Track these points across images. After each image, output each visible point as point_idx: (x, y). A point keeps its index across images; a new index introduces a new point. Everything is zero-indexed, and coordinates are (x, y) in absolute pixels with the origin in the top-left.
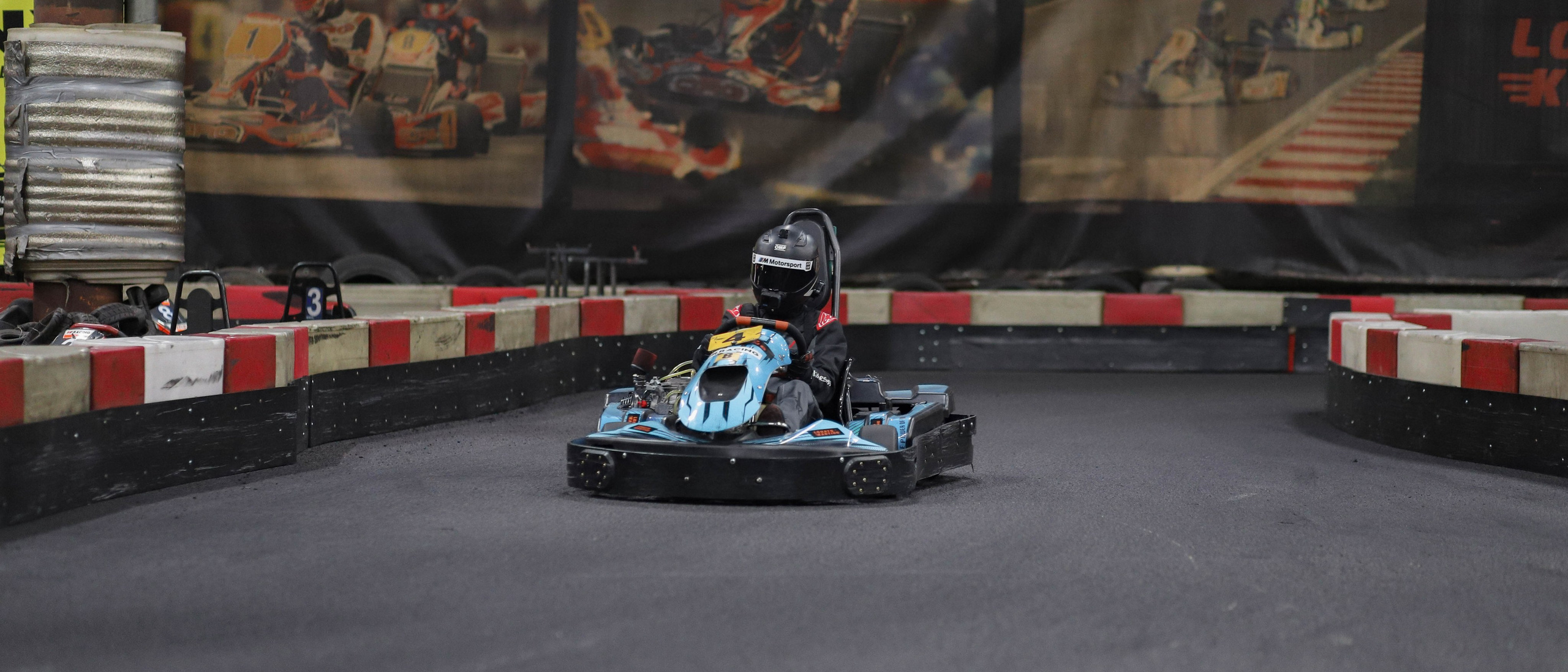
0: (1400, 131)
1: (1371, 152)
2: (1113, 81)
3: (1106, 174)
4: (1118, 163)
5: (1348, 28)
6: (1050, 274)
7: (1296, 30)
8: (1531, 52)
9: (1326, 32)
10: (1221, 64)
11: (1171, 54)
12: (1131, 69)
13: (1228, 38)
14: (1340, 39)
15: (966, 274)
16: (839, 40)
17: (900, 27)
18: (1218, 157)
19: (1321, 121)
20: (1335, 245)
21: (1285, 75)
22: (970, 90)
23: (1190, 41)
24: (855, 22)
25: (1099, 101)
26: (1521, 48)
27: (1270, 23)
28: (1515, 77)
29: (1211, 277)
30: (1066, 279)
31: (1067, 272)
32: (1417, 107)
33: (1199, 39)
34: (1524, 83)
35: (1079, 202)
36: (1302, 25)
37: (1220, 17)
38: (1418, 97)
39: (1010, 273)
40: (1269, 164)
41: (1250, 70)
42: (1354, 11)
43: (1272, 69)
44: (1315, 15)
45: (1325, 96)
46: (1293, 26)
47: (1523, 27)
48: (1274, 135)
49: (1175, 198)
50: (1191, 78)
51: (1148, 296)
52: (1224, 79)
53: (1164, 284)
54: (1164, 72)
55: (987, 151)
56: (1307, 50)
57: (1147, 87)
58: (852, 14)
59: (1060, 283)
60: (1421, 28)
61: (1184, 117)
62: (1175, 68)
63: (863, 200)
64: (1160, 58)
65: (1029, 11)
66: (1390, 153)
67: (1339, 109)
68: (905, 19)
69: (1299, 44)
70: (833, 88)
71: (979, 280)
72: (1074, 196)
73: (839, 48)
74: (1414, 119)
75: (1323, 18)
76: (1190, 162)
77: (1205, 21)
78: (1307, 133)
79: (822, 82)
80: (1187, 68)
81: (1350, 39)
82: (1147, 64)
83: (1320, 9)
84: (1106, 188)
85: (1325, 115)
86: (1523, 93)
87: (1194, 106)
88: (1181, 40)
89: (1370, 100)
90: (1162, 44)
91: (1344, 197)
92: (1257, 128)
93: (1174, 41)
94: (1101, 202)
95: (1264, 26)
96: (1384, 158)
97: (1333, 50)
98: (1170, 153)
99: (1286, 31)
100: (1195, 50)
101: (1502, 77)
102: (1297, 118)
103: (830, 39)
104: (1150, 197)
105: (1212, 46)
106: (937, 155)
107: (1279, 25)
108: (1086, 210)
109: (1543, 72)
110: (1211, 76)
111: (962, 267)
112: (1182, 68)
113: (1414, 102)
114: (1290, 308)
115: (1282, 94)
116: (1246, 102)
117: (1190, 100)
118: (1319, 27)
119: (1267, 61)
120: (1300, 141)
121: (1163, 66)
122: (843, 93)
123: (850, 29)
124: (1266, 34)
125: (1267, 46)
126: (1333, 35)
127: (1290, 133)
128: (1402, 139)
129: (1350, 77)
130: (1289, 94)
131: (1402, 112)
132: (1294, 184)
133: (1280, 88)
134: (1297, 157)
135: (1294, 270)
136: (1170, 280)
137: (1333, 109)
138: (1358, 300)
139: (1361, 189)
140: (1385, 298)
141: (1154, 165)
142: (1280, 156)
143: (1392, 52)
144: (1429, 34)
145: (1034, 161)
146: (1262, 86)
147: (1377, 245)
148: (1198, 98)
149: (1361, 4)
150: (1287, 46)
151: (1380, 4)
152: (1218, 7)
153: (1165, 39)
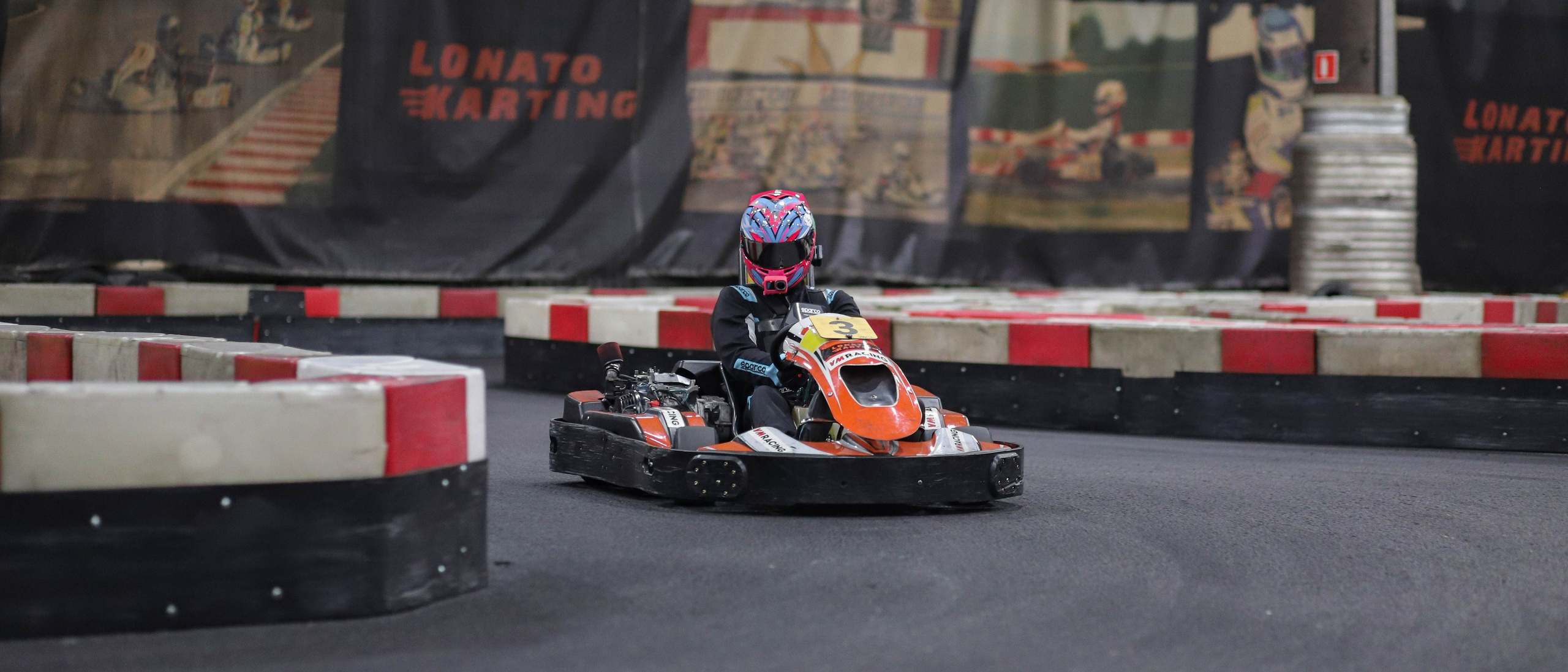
0: (321, 140)
1: (298, 158)
2: (78, 89)
3: (71, 175)
4: (82, 165)
5: (279, 44)
6: (19, 268)
7: (237, 46)
8: (427, 71)
9: (262, 47)
10: (176, 76)
11: (133, 65)
12: (96, 78)
13: (182, 51)
14: (272, 55)
18: (174, 159)
19: (257, 129)
21: (225, 88)
23: (151, 54)
25: (66, 107)
26: (418, 67)
28: (412, 92)
29: (166, 270)
30: (33, 273)
31: (35, 267)
32: (334, 118)
33: (158, 52)
34: (419, 98)
35: (46, 201)
36: (243, 41)
37: (174, 32)
38: (335, 109)
40: (216, 167)
41: (200, 81)
42: (284, 31)
43: (219, 80)
44: (252, 33)
45: (261, 106)
46: (235, 43)
47: (419, 49)
48: (218, 142)
49: (138, 197)
50: (151, 87)
51: (120, 288)
52: (178, 89)
53: (129, 278)
54: (127, 81)
56: (245, 64)
57: (111, 94)
59: (28, 276)
60: (338, 48)
61: (145, 123)
62: (136, 77)
64: (124, 67)
65: (10, 21)
66: (313, 160)
67: (274, 119)
69: (239, 59)
72: (42, 195)
74: (331, 129)
75: (259, 35)
76: (150, 164)
77: (162, 35)
78: (246, 139)
80: (145, 78)
81: (281, 55)
82: (110, 74)
83: (256, 27)
84: (73, 188)
85: (261, 123)
86: (419, 107)
87: (155, 113)
88: (143, 52)
89: (297, 111)
90: (125, 56)
91: (276, 198)
92: (207, 135)
93: (137, 52)
94: (65, 201)
95: (212, 42)
96: (307, 164)
97: (268, 65)
98: (133, 156)
99: (229, 46)
100: (155, 61)
101: (404, 92)
102: (239, 125)
104: (114, 197)
105: (168, 59)
107: (223, 42)
108: (52, 208)
109: (433, 89)
110: (167, 85)
112: (143, 78)
113: (332, 113)
114: (255, 299)
115: (226, 103)
116: (197, 110)
117: (152, 107)
118: (255, 44)
119: (213, 73)
120: (240, 146)
121: (125, 77)
125: (214, 60)
126: (267, 51)
127: (232, 139)
128: (323, 147)
129: (280, 90)
130: (231, 104)
131: (321, 122)
132: (236, 185)
133: (224, 99)
134: (237, 161)
135: (236, 265)
136: (135, 273)
137: (267, 118)
138: (310, 292)
139: (290, 191)
140: (328, 289)
141: (118, 168)
142: (224, 160)
143: (314, 68)
144: (345, 51)
145: (9, 162)
146: (210, 96)
147: (303, 241)
148: (156, 106)
149: (290, 24)
150: (230, 60)
151: (306, 24)
152: (173, 22)
153: (129, 50)
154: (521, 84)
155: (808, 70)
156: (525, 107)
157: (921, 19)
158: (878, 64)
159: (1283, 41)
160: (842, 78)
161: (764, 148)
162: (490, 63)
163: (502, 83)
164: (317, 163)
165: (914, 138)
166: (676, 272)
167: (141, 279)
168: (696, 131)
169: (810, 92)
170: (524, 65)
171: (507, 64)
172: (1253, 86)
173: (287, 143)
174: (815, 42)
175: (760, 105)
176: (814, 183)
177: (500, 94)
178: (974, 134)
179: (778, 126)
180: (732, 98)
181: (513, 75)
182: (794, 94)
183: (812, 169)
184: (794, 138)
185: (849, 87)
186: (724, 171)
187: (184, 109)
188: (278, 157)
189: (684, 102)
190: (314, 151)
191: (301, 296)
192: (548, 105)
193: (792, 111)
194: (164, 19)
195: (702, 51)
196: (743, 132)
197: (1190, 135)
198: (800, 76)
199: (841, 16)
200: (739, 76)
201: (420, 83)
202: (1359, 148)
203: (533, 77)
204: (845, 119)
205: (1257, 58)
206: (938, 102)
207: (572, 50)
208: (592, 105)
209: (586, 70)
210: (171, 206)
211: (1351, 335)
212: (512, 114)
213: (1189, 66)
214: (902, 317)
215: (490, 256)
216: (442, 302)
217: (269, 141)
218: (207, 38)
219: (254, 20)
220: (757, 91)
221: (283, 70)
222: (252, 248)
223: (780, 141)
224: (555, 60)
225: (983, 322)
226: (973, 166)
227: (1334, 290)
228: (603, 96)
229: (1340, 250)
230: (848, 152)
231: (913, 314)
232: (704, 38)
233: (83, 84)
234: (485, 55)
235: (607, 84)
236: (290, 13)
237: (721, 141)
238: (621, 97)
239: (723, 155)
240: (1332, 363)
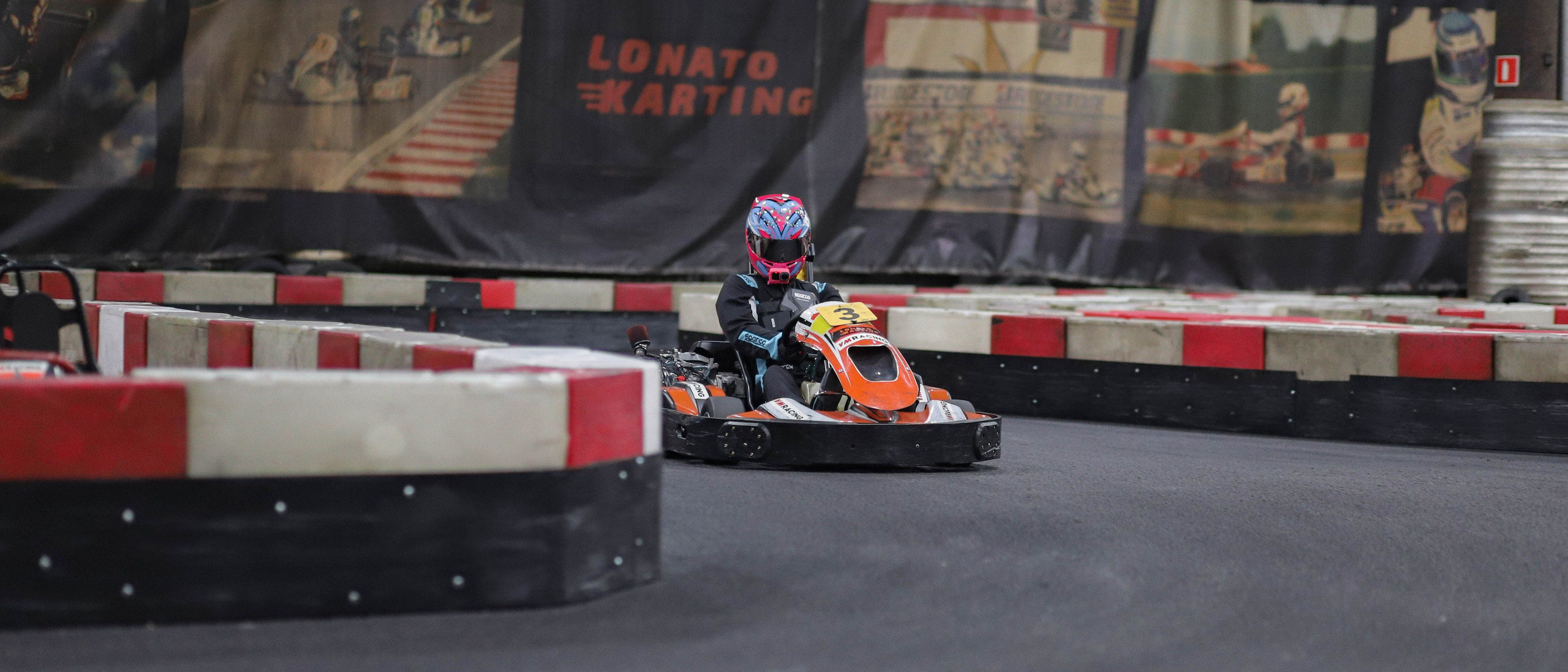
0: (498, 132)
1: (475, 150)
2: (261, 79)
3: (253, 165)
4: (264, 155)
5: (458, 38)
6: (200, 256)
7: (418, 39)
8: (604, 65)
9: (442, 40)
10: (357, 67)
11: (315, 56)
12: (278, 69)
13: (362, 44)
14: (452, 48)
15: (127, 256)
16: (30, 33)
17: (85, 22)
18: (354, 151)
19: (436, 121)
20: (445, 233)
21: (405, 79)
22: (139, 83)
23: (333, 45)
24: (46, 15)
25: (249, 98)
26: (596, 61)
27: (397, 31)
28: (590, 86)
29: (345, 260)
30: (213, 261)
31: (216, 255)
32: (511, 111)
33: (340, 44)
34: (597, 92)
35: (228, 190)
36: (423, 34)
37: (356, 23)
38: (512, 102)
39: (166, 255)
40: (395, 159)
41: (381, 73)
42: (464, 24)
43: (400, 72)
44: (433, 26)
45: (440, 98)
46: (415, 35)
47: (598, 42)
48: (397, 134)
49: (318, 188)
50: (333, 79)
51: (299, 277)
52: (359, 80)
53: (308, 267)
54: (309, 72)
55: (153, 141)
56: (425, 56)
57: (292, 85)
58: (42, 8)
59: (209, 265)
60: (516, 42)
61: (326, 115)
62: (318, 69)
63: (38, 184)
64: (306, 58)
65: (193, 12)
66: (491, 152)
67: (452, 111)
68: (89, 14)
69: (419, 51)
70: (24, 78)
71: (139, 262)
72: (223, 184)
73: (31, 40)
74: (509, 122)
75: (439, 28)
76: (330, 155)
77: (344, 27)
78: (424, 132)
79: (14, 72)
80: (327, 70)
81: (460, 49)
82: (293, 64)
83: (436, 20)
84: (253, 178)
85: (440, 116)
86: (596, 101)
87: (336, 104)
88: (325, 43)
89: (475, 104)
90: (308, 47)
91: (453, 190)
92: (386, 127)
93: (319, 44)
94: (246, 190)
95: (392, 33)
96: (484, 156)
97: (448, 57)
98: (314, 147)
99: (410, 39)
100: (336, 53)
101: (581, 86)
102: (418, 117)
103: (23, 31)
104: (294, 187)
105: (350, 51)
106: (106, 144)
107: (404, 34)
108: (233, 197)
109: (611, 83)
110: (348, 77)
111: (126, 250)
112: (325, 69)
113: (510, 106)
114: (432, 290)
115: (405, 95)
116: (377, 102)
117: (332, 98)
118: (435, 37)
119: (394, 65)
120: (418, 138)
121: (307, 68)
122: (32, 83)
123: (39, 21)
124: (393, 40)
125: (395, 52)
126: (446, 44)
127: (411, 132)
128: (499, 139)
129: (459, 83)
130: (411, 96)
131: (500, 115)
132: (415, 177)
133: (404, 91)
134: (416, 153)
135: (414, 256)
136: (314, 263)
137: (446, 110)
138: (486, 284)
139: (468, 183)
140: (504, 281)
141: (299, 158)
142: (403, 152)
143: (494, 61)
144: (523, 46)
145: (191, 151)
146: (390, 88)
147: (480, 234)
148: (337, 97)
149: (470, 17)
150: (410, 52)
151: (486, 17)
152: (355, 14)
153: (311, 42)
154: (699, 81)
155: (984, 68)
156: (702, 102)
157: (1099, 19)
158: (1056, 64)
159: (1461, 44)
160: (1019, 77)
161: (939, 145)
162: (670, 58)
163: (681, 78)
164: (493, 156)
165: (1092, 138)
166: (847, 268)
167: (319, 269)
168: (872, 128)
169: (986, 91)
170: (702, 60)
171: (687, 59)
172: (1430, 89)
173: (465, 135)
174: (991, 41)
175: (935, 104)
176: (988, 182)
177: (680, 88)
178: (1150, 134)
179: (954, 124)
180: (908, 96)
181: (692, 71)
182: (970, 92)
183: (986, 168)
184: (969, 136)
185: (1026, 85)
186: (898, 168)
187: (364, 101)
188: (457, 149)
189: (861, 98)
190: (491, 144)
191: (477, 288)
192: (724, 100)
193: (967, 109)
194: (346, 12)
195: (879, 49)
196: (918, 129)
197: (1366, 137)
198: (975, 75)
199: (1020, 14)
200: (914, 73)
201: (598, 77)
202: (1538, 152)
203: (710, 73)
204: (1022, 118)
205: (1435, 61)
206: (1116, 102)
207: (748, 46)
208: (769, 102)
209: (763, 65)
210: (351, 197)
211: (1529, 341)
212: (689, 110)
213: (1368, 68)
214: (1076, 316)
215: (664, 251)
216: (617, 296)
217: (447, 134)
218: (388, 31)
219: (435, 13)
220: (932, 88)
221: (463, 63)
222: (429, 240)
223: (954, 139)
224: (732, 55)
225: (1158, 323)
226: (1149, 167)
227: (1511, 297)
228: (779, 92)
229: (1519, 255)
230: (1023, 151)
231: (1087, 314)
232: (882, 36)
233: (265, 74)
234: (666, 50)
235: (784, 80)
236: (470, 7)
237: (896, 138)
238: (797, 94)
239: (897, 153)
240: (1510, 369)
